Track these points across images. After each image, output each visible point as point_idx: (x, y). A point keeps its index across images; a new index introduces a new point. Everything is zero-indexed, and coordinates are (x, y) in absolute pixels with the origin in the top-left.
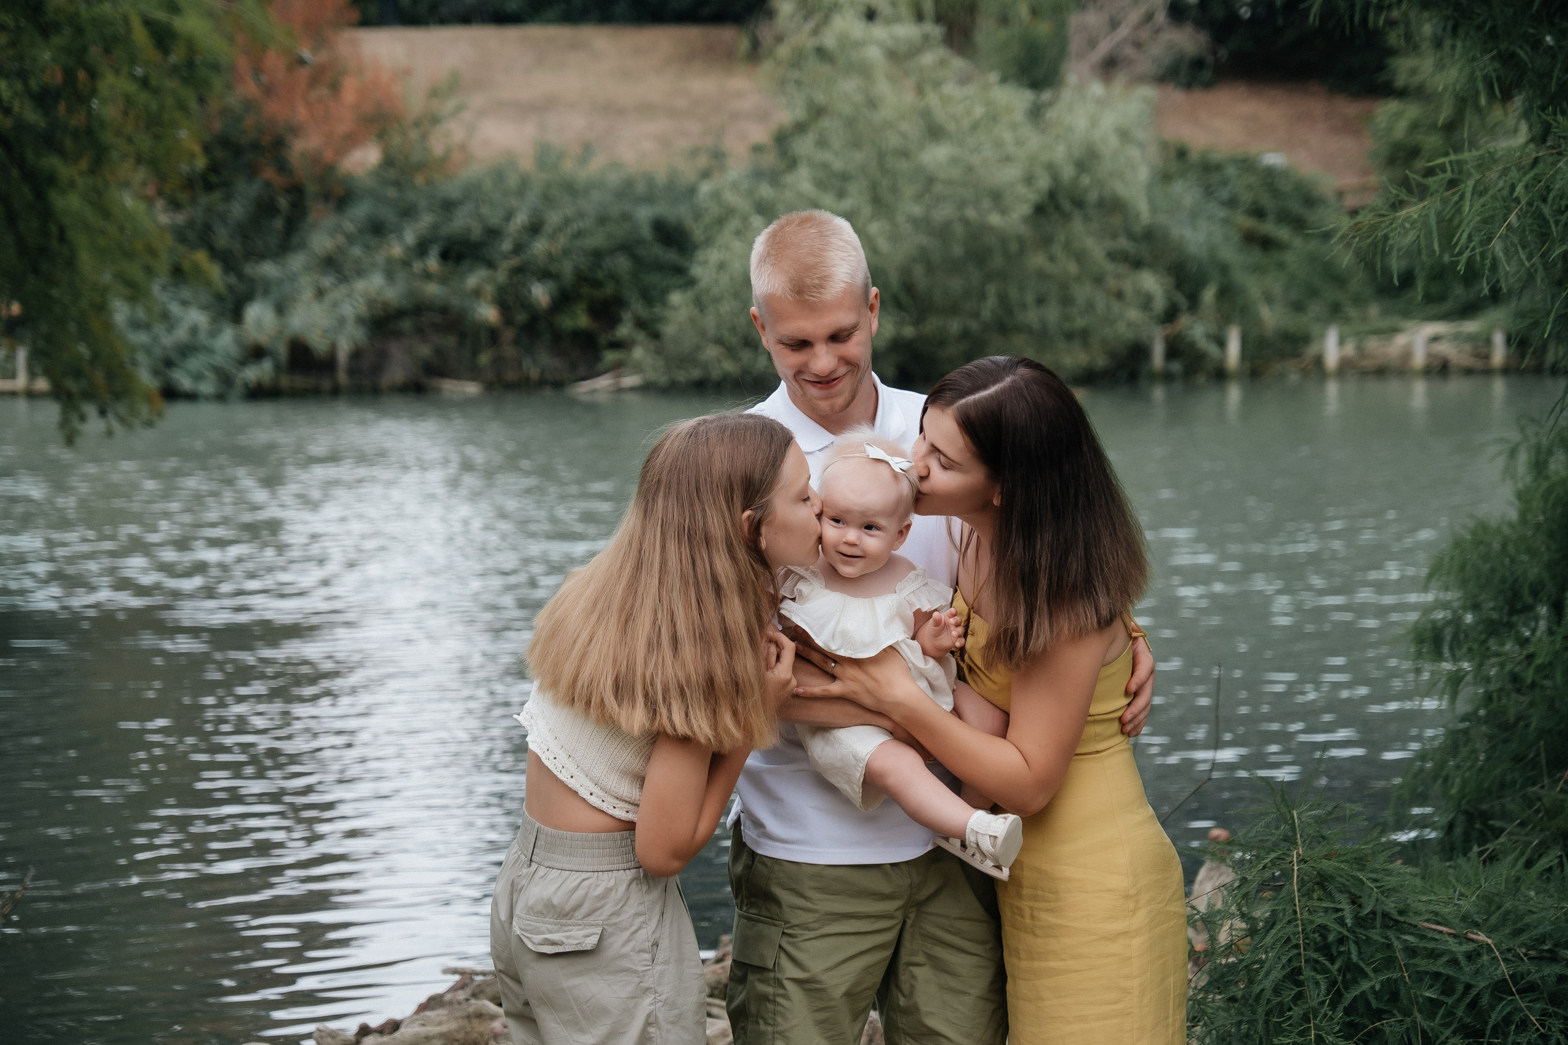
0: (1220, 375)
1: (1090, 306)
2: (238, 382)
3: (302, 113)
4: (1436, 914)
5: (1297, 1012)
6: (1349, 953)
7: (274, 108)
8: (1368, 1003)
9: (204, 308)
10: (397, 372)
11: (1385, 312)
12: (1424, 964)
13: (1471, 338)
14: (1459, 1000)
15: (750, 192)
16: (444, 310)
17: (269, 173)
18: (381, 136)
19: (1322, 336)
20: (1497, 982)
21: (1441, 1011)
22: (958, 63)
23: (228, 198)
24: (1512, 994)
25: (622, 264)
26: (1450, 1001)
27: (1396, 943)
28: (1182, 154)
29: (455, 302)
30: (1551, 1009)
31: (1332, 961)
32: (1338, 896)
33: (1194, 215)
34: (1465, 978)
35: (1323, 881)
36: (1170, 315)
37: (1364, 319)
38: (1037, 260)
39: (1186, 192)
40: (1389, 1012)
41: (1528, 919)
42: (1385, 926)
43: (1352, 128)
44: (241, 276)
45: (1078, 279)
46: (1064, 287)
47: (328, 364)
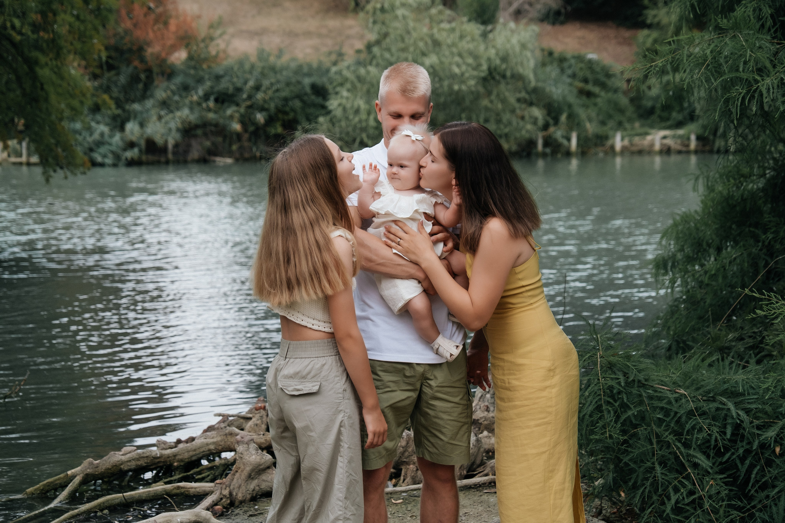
0: (568, 154)
1: (510, 123)
2: (124, 158)
3: (151, 35)
4: (662, 381)
5: (600, 424)
6: (623, 399)
7: (138, 33)
8: (631, 422)
9: (107, 124)
10: (195, 154)
11: (642, 126)
12: (656, 403)
13: (680, 137)
14: (673, 418)
15: (354, 72)
16: (216, 125)
17: (136, 63)
18: (187, 46)
19: (614, 136)
20: (689, 411)
21: (664, 424)
22: (448, 12)
23: (118, 74)
24: (695, 416)
25: (297, 104)
26: (668, 420)
27: (644, 394)
28: (551, 54)
29: (221, 121)
30: (713, 423)
31: (615, 401)
32: (617, 372)
33: (556, 82)
34: (675, 409)
35: (611, 366)
36: (546, 127)
37: (633, 129)
38: (485, 102)
39: (553, 71)
40: (640, 425)
41: (702, 383)
42: (638, 387)
43: (627, 42)
44: (124, 110)
45: (504, 110)
46: (498, 114)
47: (164, 150)
